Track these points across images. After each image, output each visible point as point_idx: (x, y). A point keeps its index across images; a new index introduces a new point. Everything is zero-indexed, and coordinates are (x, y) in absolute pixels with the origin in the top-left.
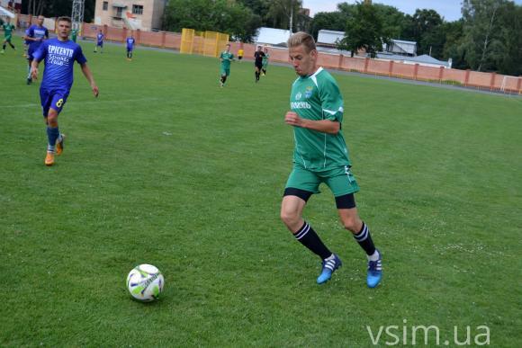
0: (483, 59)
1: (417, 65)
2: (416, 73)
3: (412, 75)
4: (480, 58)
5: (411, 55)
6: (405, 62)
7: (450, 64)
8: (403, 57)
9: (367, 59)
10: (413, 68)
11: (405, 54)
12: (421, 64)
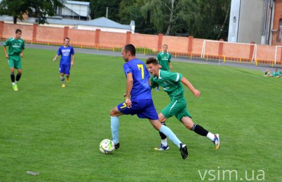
0: (171, 20)
1: (98, 31)
2: (97, 41)
3: (93, 44)
4: (168, 19)
5: (84, 18)
6: (80, 28)
7: (133, 27)
8: (75, 21)
9: (35, 26)
10: (94, 34)
11: (77, 17)
12: (103, 30)
